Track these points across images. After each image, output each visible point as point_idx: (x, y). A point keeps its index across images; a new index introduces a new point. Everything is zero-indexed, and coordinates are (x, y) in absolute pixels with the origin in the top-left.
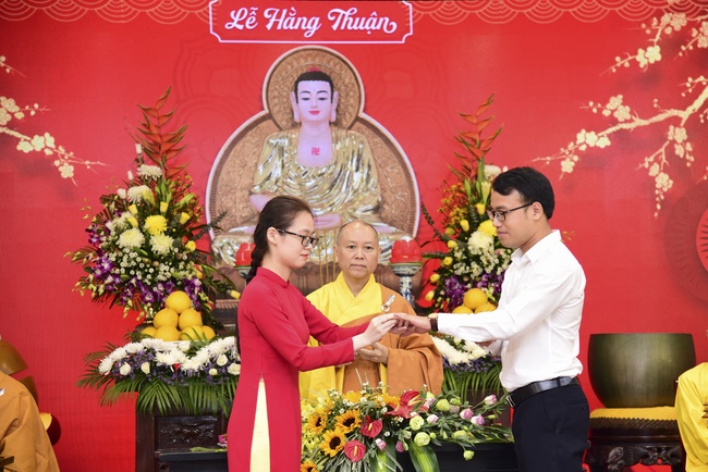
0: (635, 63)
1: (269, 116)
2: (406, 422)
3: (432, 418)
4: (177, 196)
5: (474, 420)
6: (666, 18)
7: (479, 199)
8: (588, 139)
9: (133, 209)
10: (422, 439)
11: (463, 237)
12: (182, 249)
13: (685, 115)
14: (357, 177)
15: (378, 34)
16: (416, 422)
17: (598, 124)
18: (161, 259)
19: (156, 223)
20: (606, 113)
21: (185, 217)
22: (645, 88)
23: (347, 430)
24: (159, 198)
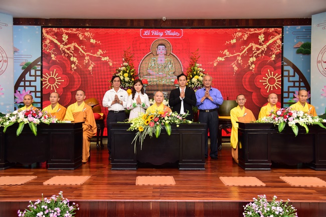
0: (230, 43)
1: (152, 53)
2: (164, 119)
3: (170, 118)
4: (130, 69)
5: (179, 118)
6: (237, 33)
7: (195, 71)
8: (220, 59)
9: (122, 72)
10: (167, 122)
11: (191, 79)
12: (131, 80)
13: (241, 54)
14: (170, 66)
15: (175, 36)
16: (166, 118)
17: (222, 56)
18: (127, 82)
19: (126, 75)
20: (224, 53)
21: (132, 74)
22: (231, 48)
23: (151, 119)
24: (127, 70)
